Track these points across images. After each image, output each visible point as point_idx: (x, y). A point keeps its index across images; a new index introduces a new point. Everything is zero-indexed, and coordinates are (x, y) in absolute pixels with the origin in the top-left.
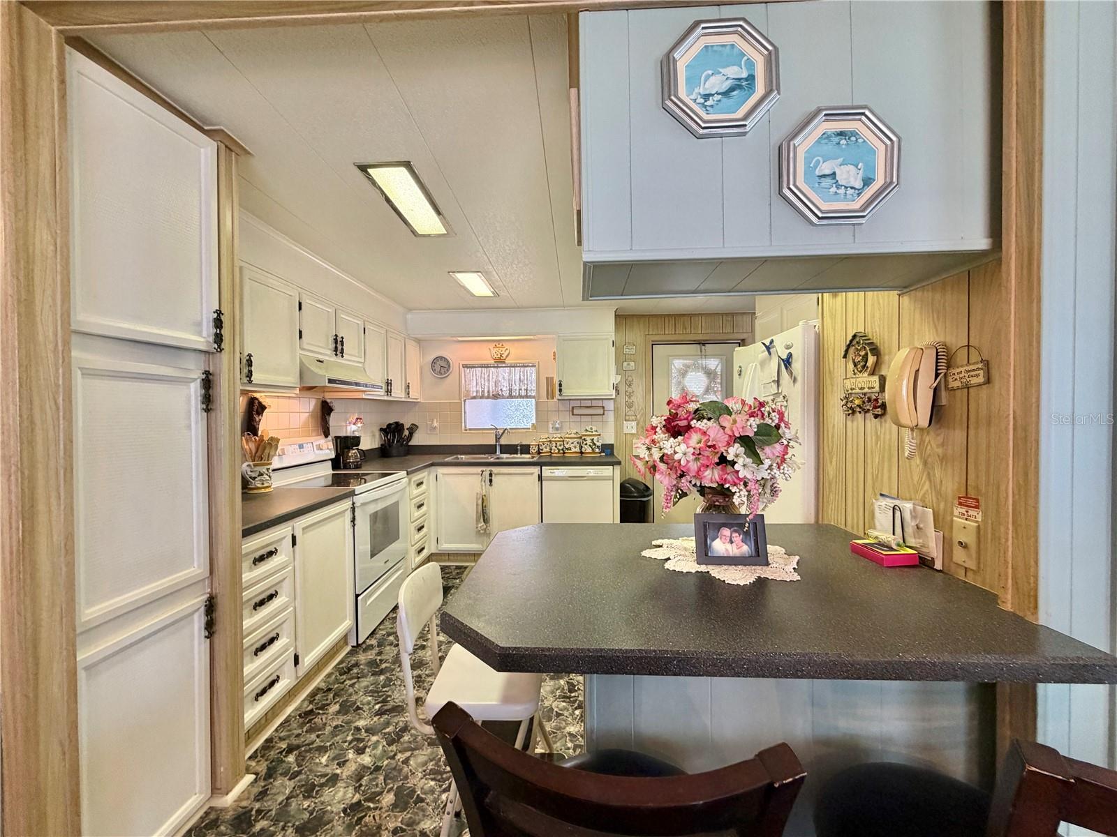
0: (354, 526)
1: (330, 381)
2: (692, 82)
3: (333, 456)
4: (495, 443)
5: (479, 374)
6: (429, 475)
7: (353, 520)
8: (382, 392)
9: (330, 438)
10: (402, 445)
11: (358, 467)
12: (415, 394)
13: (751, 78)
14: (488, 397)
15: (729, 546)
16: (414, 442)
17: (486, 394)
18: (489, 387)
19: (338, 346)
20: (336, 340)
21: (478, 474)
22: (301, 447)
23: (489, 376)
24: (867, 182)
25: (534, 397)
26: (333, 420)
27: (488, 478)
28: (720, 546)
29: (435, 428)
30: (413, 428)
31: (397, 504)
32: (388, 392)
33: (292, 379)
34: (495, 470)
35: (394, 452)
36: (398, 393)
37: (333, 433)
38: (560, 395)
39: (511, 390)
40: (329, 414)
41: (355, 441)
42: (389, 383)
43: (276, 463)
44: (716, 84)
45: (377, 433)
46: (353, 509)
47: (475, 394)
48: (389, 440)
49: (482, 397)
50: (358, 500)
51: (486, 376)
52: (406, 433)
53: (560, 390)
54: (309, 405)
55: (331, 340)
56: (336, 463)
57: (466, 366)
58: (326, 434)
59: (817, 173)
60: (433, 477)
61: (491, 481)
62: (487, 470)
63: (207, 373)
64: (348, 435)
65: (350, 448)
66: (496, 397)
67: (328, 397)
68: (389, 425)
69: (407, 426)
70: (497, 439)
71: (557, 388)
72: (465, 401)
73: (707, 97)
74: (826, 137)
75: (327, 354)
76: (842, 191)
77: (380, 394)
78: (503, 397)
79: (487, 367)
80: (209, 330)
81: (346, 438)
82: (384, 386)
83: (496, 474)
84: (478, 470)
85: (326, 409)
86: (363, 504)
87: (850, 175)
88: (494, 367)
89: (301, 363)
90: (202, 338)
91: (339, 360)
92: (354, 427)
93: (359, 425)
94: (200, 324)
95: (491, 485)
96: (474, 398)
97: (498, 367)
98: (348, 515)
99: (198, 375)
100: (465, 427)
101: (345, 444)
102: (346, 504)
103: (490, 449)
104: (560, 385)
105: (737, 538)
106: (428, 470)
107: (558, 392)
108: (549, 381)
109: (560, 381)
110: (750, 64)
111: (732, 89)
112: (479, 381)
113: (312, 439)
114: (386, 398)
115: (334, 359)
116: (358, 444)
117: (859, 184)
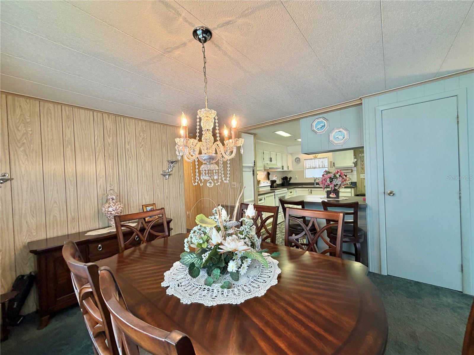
0: (275, 199)
1: (270, 168)
2: (316, 127)
3: (270, 185)
4: (314, 182)
5: (309, 162)
6: (294, 190)
7: (275, 197)
8: (281, 169)
9: (270, 181)
10: (287, 183)
11: (276, 188)
12: (290, 169)
13: (325, 125)
14: (312, 168)
15: (333, 196)
16: (291, 182)
17: (311, 167)
18: (312, 165)
19: (271, 160)
20: (270, 159)
21: (307, 190)
22: (264, 182)
23: (312, 162)
24: (344, 138)
25: (327, 167)
26: (270, 176)
27: (310, 191)
28: (331, 196)
29: (296, 178)
30: (290, 178)
31: (285, 196)
32: (283, 169)
33: (263, 168)
34: (312, 189)
35: (285, 184)
36: (285, 169)
37: (270, 179)
38: (334, 167)
39: (319, 166)
40: (269, 175)
41: (275, 181)
42: (283, 167)
43: (260, 186)
44: (320, 126)
45: (281, 180)
46: (275, 195)
47: (308, 168)
48: (284, 181)
49: (310, 168)
50: (276, 193)
51: (311, 162)
52: (289, 179)
53: (334, 165)
54: (265, 173)
55: (269, 159)
56: (271, 187)
57: (305, 160)
58: (269, 180)
59: (336, 137)
60: (295, 191)
61: (311, 192)
62: (310, 189)
63: (253, 170)
64: (274, 180)
65: (274, 183)
66: (315, 168)
67: (269, 171)
68: (284, 177)
69: (289, 177)
70: (315, 181)
71: (333, 164)
72: (305, 170)
73: (318, 129)
74: (336, 132)
75: (269, 162)
76: (339, 140)
77: (281, 170)
78: (317, 168)
79: (312, 159)
80: (253, 163)
81: (273, 181)
82: (281, 168)
83: (313, 191)
84: (307, 189)
85: (268, 174)
86: (277, 194)
87: (341, 137)
88: (314, 159)
89: (264, 165)
90: (252, 165)
91: (271, 163)
92: (275, 178)
93: (276, 177)
94: (252, 163)
95: (311, 193)
96: (308, 169)
97: (315, 159)
98: (274, 196)
99: (252, 170)
100: (306, 177)
101: (273, 182)
102: (273, 194)
103: (313, 184)
104: (334, 164)
105: (334, 194)
106: (293, 189)
107: (333, 166)
108: (331, 162)
109: (334, 162)
110: (325, 123)
111: (322, 127)
112: (309, 164)
113: (266, 181)
114: (282, 170)
115: (270, 163)
116: (276, 182)
117: (342, 138)
